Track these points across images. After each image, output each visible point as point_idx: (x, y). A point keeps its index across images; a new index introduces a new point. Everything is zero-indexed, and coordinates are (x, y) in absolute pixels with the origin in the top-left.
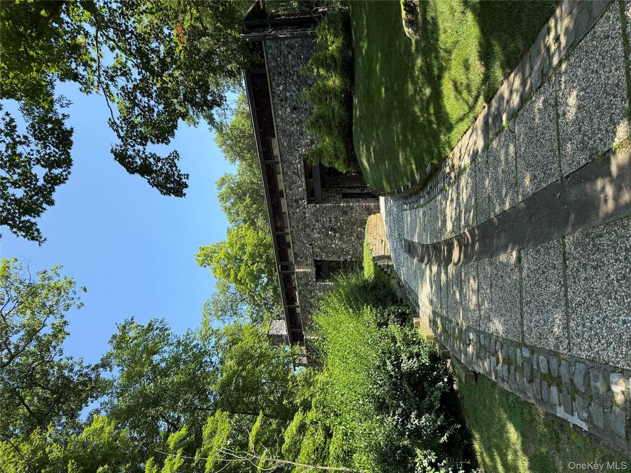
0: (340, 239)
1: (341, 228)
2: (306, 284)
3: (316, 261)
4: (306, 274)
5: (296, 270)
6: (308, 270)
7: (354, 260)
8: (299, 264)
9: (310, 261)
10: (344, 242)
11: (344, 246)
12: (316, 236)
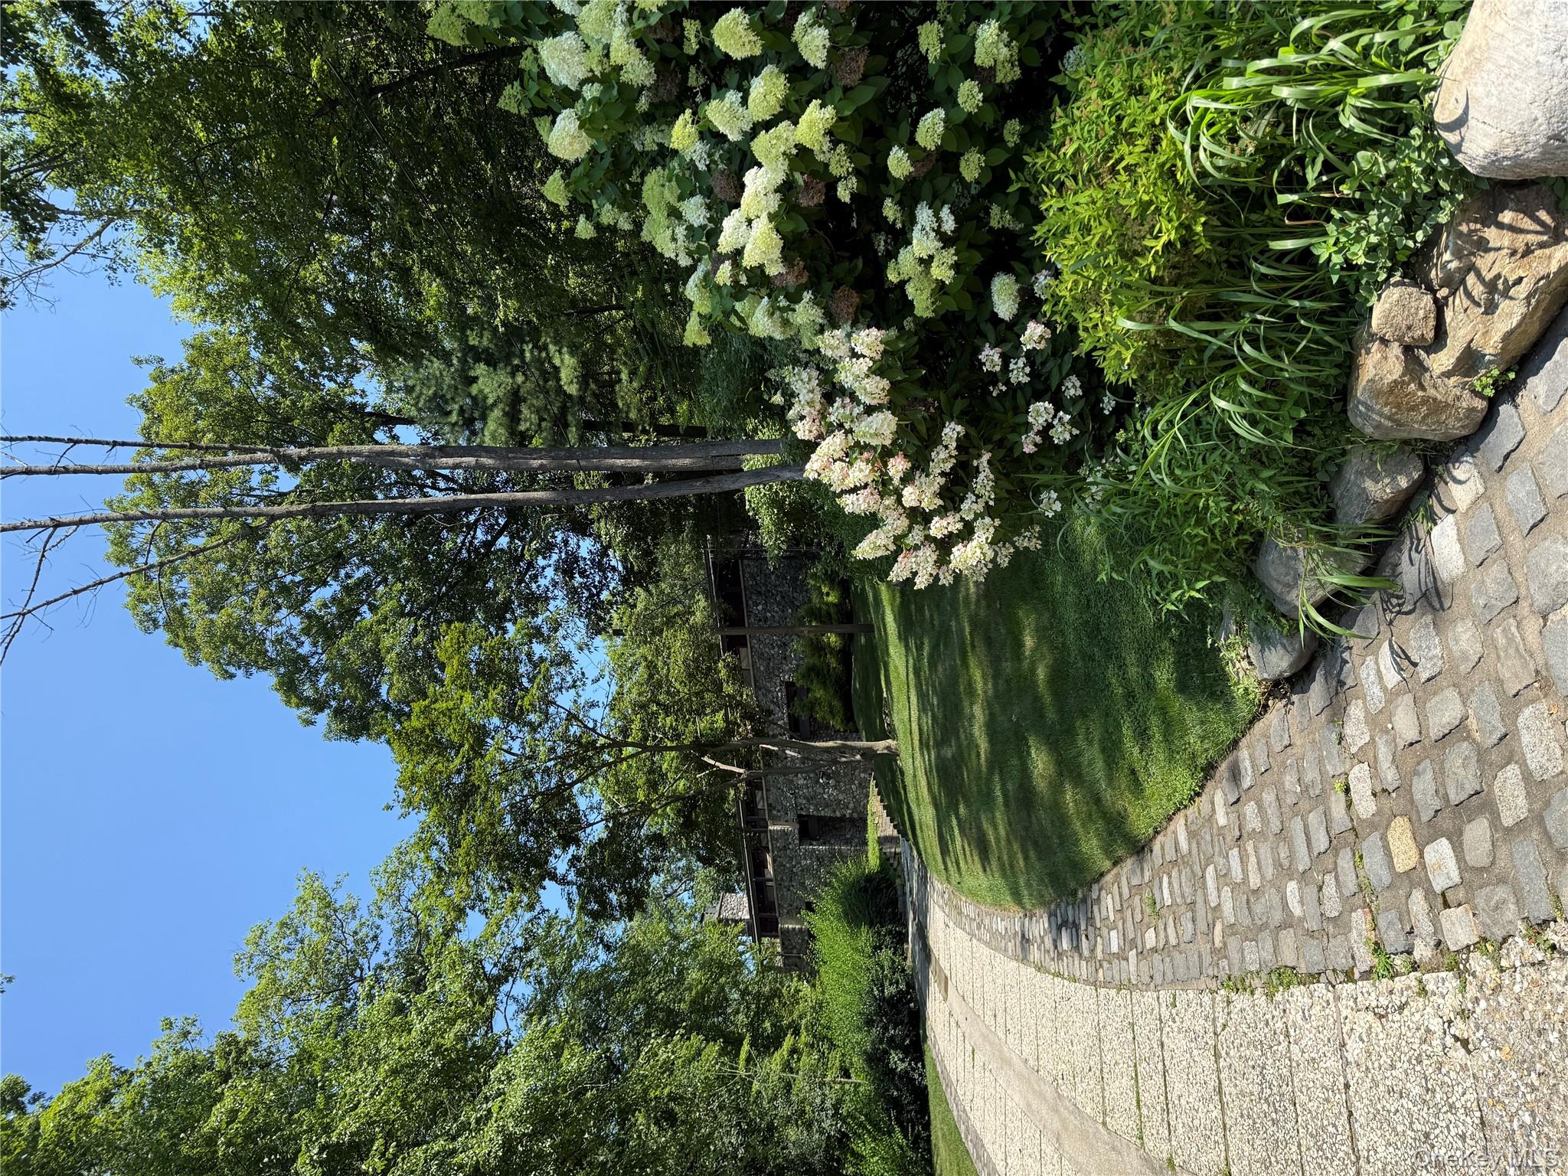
0: (835, 787)
1: (836, 773)
2: (785, 848)
3: (799, 816)
4: (784, 833)
5: (771, 828)
6: (788, 828)
7: (855, 815)
8: (775, 820)
9: (791, 815)
10: (840, 792)
11: (841, 797)
12: (801, 782)
